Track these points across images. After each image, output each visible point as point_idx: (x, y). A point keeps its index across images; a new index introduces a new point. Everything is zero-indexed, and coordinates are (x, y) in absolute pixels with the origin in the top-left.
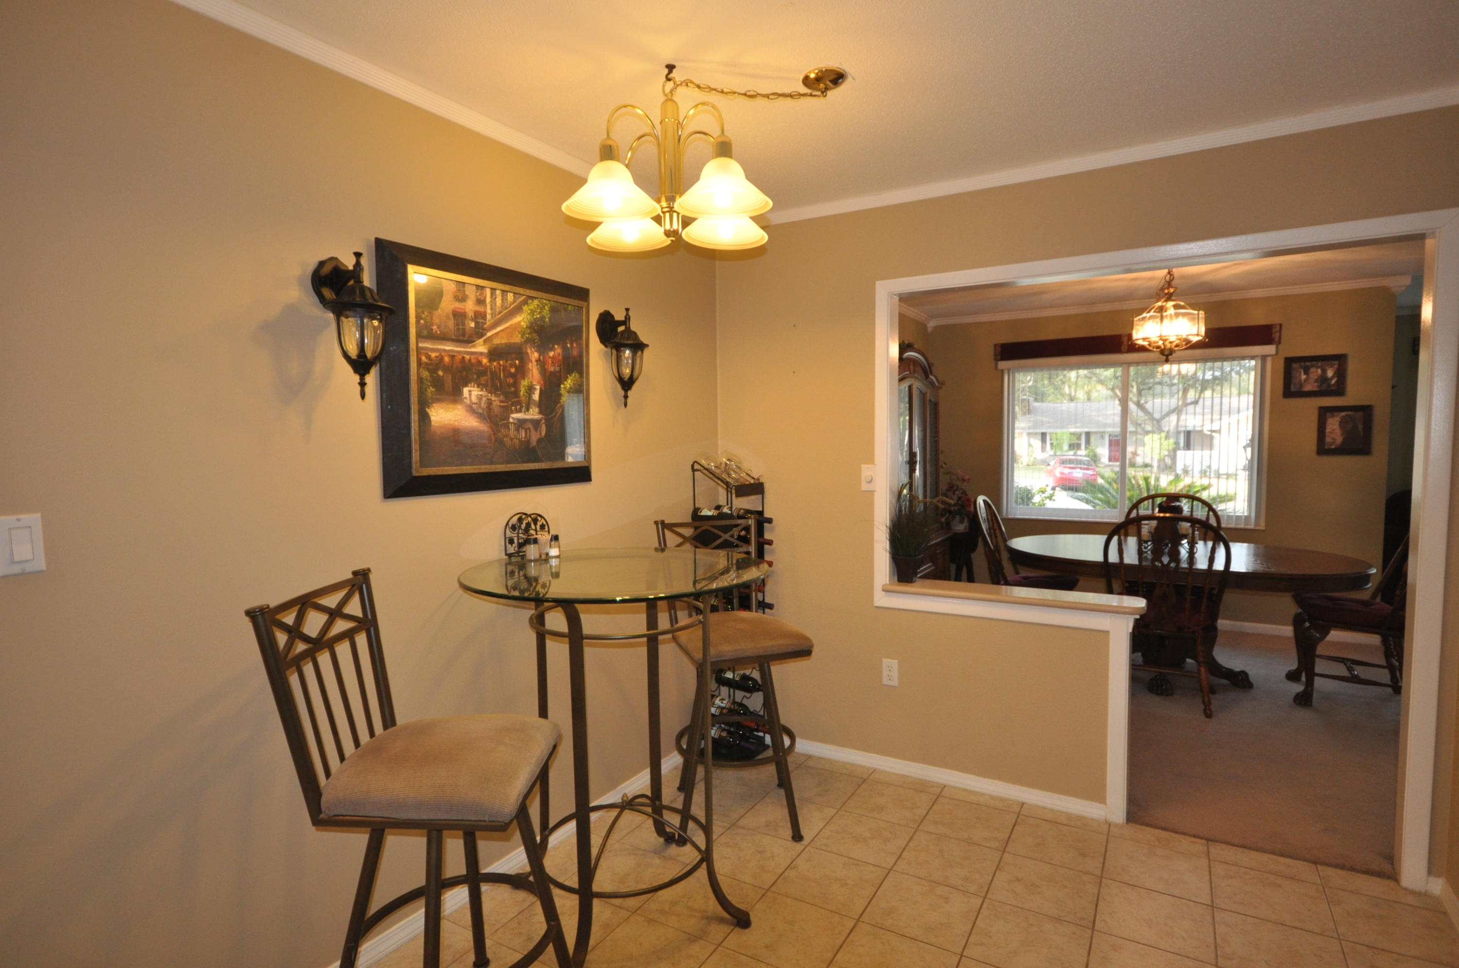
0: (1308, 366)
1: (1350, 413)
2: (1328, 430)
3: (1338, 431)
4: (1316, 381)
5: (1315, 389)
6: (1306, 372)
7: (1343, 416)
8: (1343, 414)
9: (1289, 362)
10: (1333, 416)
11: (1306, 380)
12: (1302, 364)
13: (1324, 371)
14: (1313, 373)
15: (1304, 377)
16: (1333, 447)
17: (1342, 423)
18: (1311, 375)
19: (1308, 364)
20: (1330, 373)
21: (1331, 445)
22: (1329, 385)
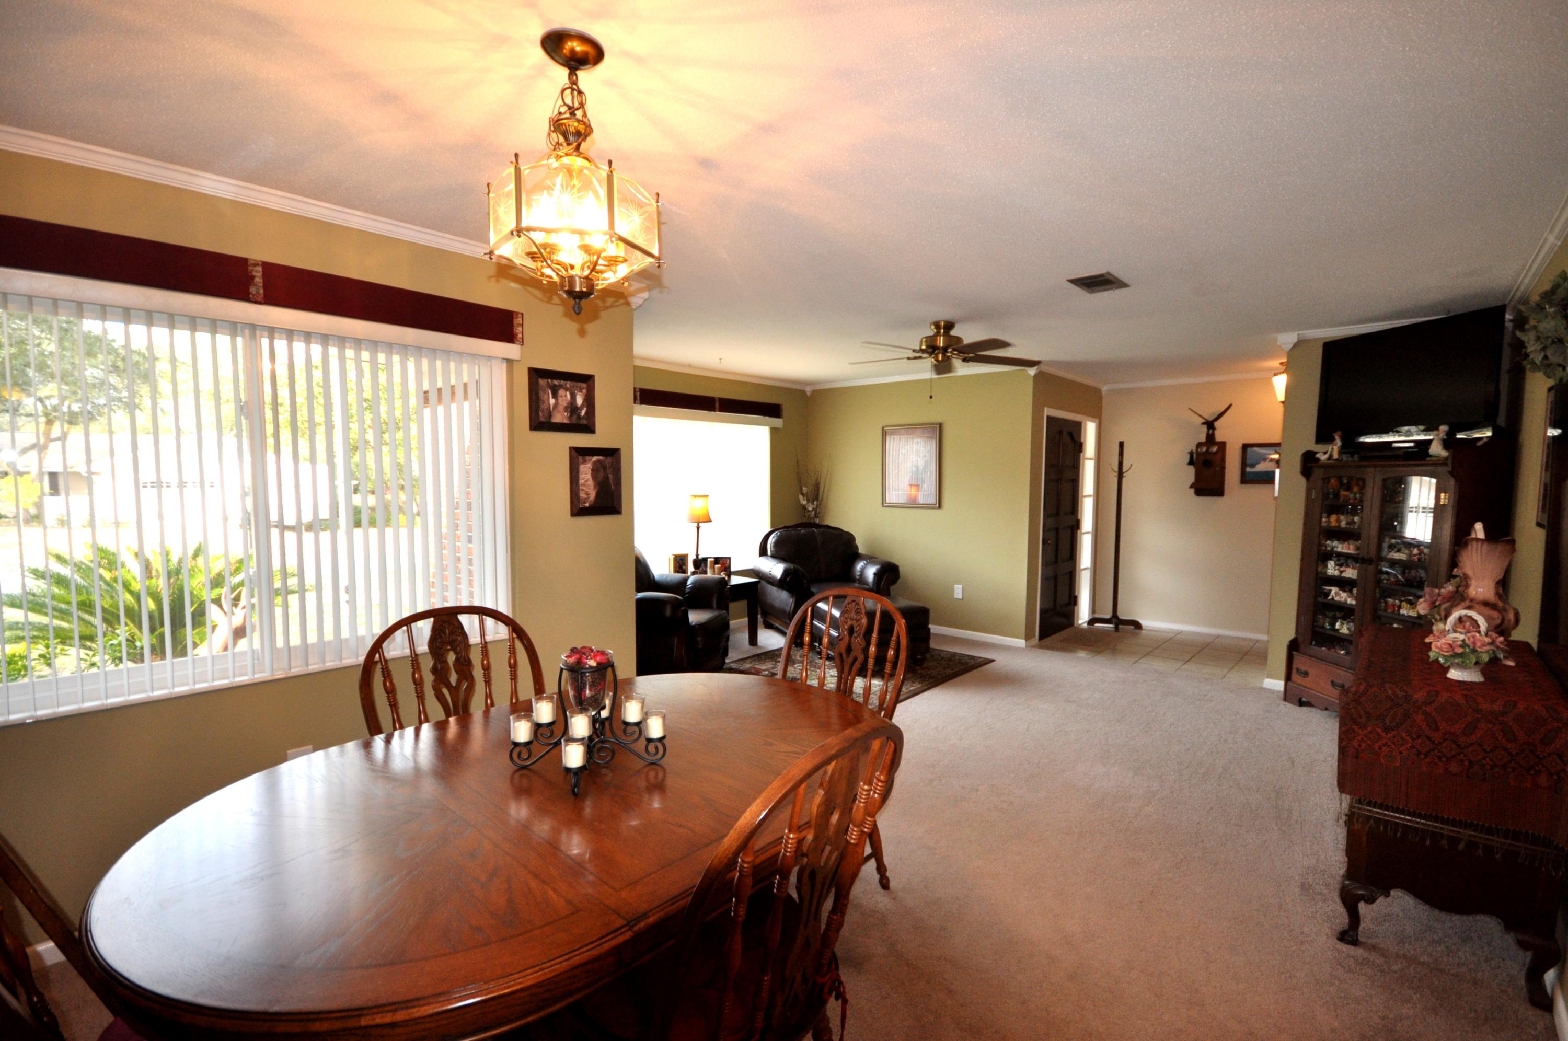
0: (555, 386)
1: (601, 458)
2: (581, 482)
3: (591, 483)
4: (566, 408)
5: (566, 421)
6: (555, 396)
7: (594, 462)
8: (595, 458)
9: (536, 374)
10: (585, 462)
11: (556, 405)
12: (549, 380)
13: (573, 397)
14: (561, 397)
15: (552, 401)
16: (587, 505)
17: (594, 472)
18: (560, 400)
19: (556, 382)
20: (579, 400)
21: (585, 503)
22: (579, 417)
